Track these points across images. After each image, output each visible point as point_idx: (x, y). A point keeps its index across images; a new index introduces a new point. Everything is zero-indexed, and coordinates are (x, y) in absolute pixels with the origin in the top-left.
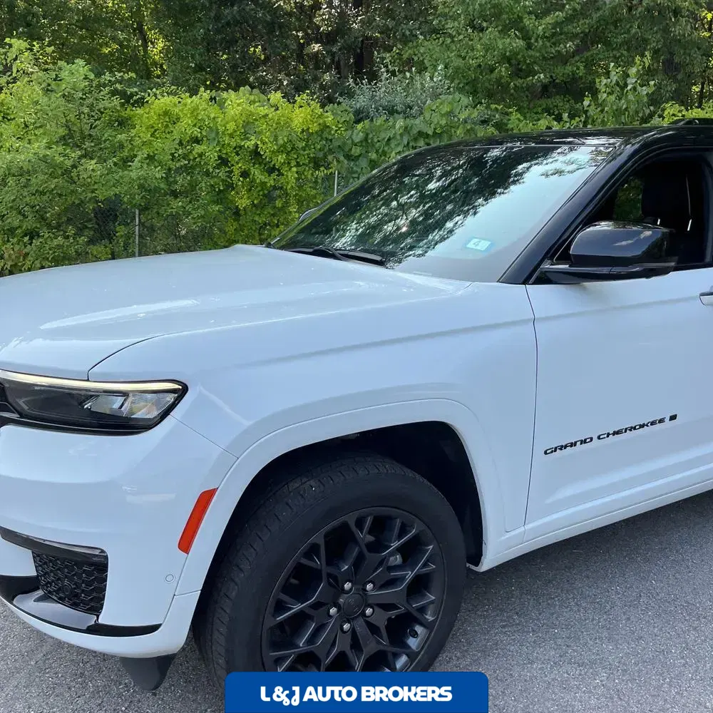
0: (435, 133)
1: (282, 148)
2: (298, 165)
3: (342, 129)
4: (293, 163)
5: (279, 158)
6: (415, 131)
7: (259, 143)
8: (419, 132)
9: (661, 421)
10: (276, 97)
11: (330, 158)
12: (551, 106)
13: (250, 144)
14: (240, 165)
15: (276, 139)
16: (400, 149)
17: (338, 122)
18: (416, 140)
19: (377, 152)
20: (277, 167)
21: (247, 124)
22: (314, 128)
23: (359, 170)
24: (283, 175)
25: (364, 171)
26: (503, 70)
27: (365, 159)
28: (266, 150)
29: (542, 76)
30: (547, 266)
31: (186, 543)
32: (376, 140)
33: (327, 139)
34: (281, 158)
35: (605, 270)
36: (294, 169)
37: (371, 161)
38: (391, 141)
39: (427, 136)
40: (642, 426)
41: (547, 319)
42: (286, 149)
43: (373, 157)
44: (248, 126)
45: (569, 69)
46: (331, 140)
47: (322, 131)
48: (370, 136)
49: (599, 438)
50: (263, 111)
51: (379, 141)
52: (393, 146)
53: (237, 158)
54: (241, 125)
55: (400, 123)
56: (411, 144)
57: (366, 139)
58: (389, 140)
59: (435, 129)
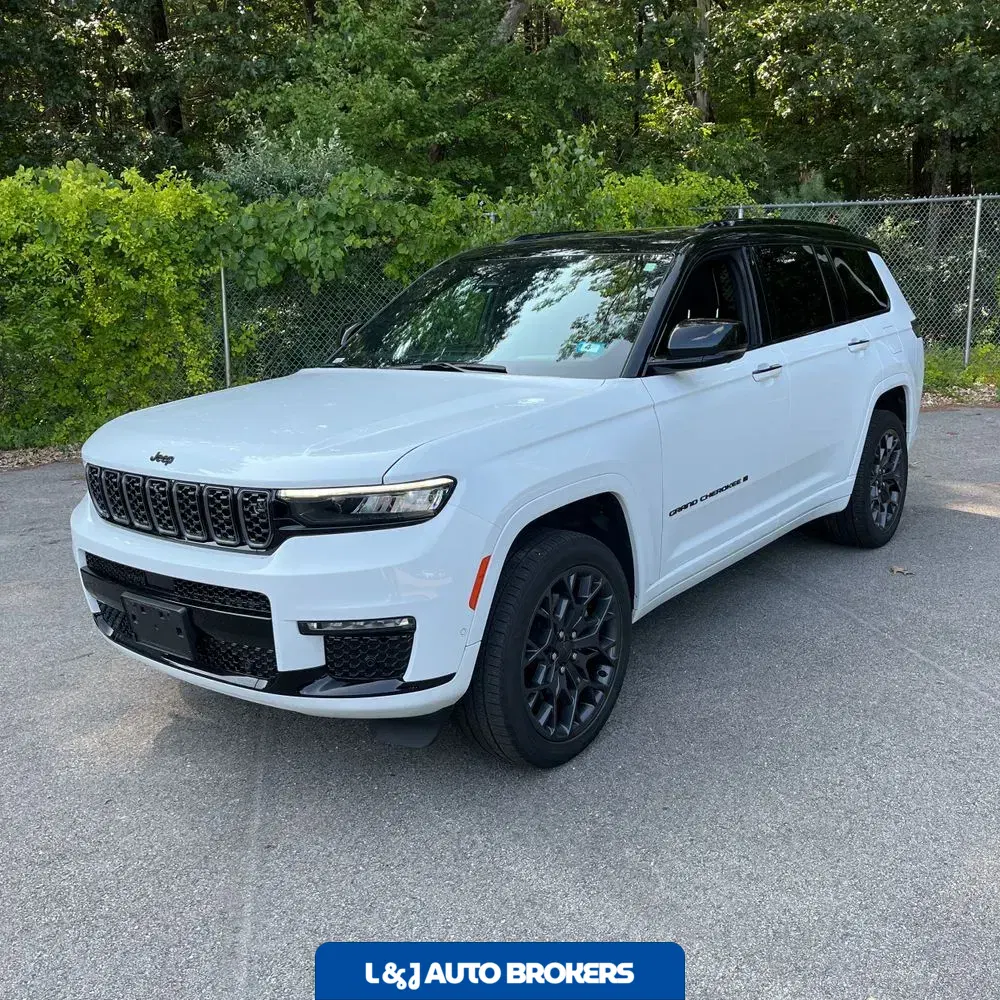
0: (347, 215)
1: (150, 243)
2: (174, 262)
3: (226, 214)
4: (168, 261)
5: (149, 257)
6: (322, 214)
7: (118, 237)
8: (327, 214)
9: (738, 482)
10: (131, 175)
11: (215, 251)
12: (457, 171)
13: (107, 239)
14: (93, 268)
15: (141, 231)
16: (306, 235)
17: (219, 205)
18: (324, 223)
19: (276, 240)
20: (146, 268)
21: (93, 214)
22: (189, 213)
23: (256, 266)
24: (155, 277)
25: (263, 266)
26: (399, 127)
27: (261, 252)
28: (130, 246)
29: (445, 134)
30: (651, 360)
31: (473, 604)
32: (272, 226)
33: (206, 228)
34: (152, 256)
35: (698, 360)
36: (171, 269)
37: (270, 252)
38: (293, 227)
39: (337, 218)
40: (727, 487)
41: (664, 403)
42: (155, 244)
43: (271, 249)
44: (95, 215)
45: (472, 124)
46: (212, 229)
47: (197, 217)
48: (264, 221)
49: (701, 500)
50: (114, 193)
51: (276, 227)
52: (295, 231)
53: (87, 259)
54: (86, 215)
55: (302, 205)
56: (319, 229)
57: (259, 226)
58: (290, 224)
59: (348, 209)
